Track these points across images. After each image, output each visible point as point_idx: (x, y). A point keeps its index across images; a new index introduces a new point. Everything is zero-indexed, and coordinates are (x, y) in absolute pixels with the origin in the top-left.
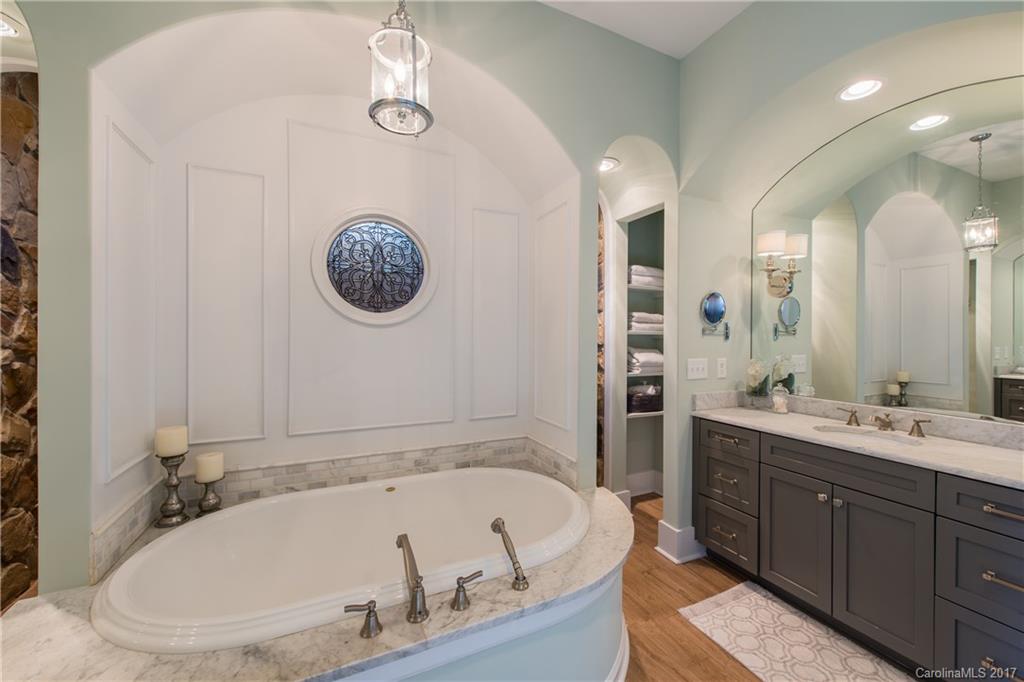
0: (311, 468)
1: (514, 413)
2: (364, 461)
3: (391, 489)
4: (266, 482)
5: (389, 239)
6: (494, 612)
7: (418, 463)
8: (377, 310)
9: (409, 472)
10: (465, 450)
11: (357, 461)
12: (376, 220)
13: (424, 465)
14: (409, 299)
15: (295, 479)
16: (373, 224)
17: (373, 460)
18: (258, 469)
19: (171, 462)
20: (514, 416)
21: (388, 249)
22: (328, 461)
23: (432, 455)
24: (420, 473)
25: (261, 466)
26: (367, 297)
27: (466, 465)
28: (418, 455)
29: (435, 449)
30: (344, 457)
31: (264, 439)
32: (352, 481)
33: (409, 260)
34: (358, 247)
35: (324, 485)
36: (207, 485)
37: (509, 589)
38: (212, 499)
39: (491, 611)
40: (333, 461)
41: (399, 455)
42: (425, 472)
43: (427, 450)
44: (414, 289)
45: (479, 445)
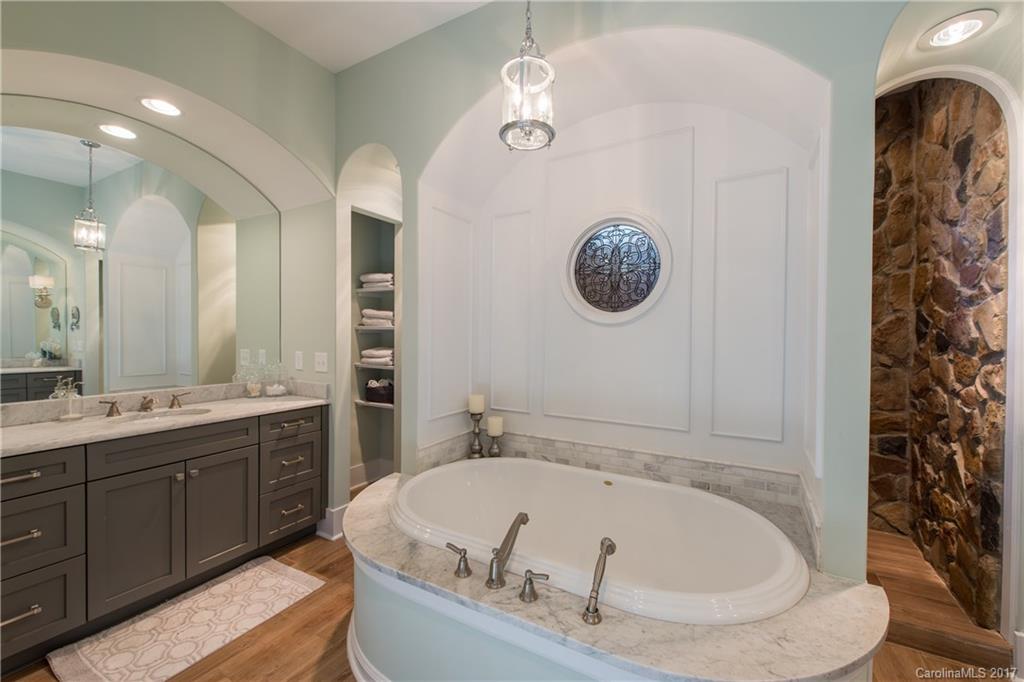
0: (557, 445)
1: (779, 439)
2: (596, 450)
3: (608, 483)
4: (529, 447)
5: (626, 239)
6: (541, 621)
7: (648, 467)
8: (615, 309)
9: (637, 473)
10: (703, 468)
11: (590, 449)
12: (613, 223)
13: (654, 470)
14: (645, 297)
15: (548, 451)
16: (612, 228)
17: (604, 451)
18: (525, 436)
19: (476, 417)
20: (777, 442)
21: (625, 249)
22: (570, 442)
23: (662, 463)
24: (651, 478)
25: (528, 434)
26: (606, 298)
27: (704, 486)
28: (648, 459)
29: (666, 458)
30: (583, 442)
31: (528, 414)
32: (588, 466)
33: (645, 256)
34: (599, 253)
35: (566, 462)
36: (493, 438)
37: (579, 614)
38: (496, 450)
39: (540, 618)
40: (574, 444)
41: (630, 454)
42: (654, 479)
43: (658, 456)
44: (650, 286)
45: (723, 467)
